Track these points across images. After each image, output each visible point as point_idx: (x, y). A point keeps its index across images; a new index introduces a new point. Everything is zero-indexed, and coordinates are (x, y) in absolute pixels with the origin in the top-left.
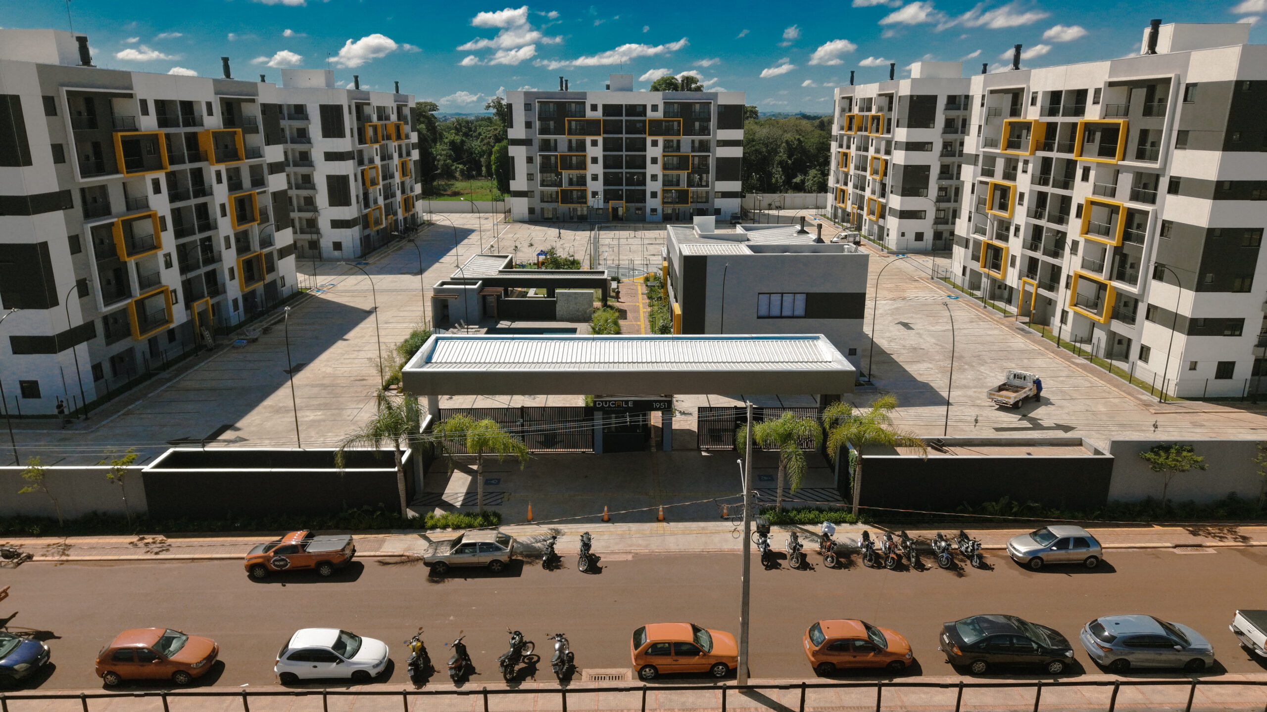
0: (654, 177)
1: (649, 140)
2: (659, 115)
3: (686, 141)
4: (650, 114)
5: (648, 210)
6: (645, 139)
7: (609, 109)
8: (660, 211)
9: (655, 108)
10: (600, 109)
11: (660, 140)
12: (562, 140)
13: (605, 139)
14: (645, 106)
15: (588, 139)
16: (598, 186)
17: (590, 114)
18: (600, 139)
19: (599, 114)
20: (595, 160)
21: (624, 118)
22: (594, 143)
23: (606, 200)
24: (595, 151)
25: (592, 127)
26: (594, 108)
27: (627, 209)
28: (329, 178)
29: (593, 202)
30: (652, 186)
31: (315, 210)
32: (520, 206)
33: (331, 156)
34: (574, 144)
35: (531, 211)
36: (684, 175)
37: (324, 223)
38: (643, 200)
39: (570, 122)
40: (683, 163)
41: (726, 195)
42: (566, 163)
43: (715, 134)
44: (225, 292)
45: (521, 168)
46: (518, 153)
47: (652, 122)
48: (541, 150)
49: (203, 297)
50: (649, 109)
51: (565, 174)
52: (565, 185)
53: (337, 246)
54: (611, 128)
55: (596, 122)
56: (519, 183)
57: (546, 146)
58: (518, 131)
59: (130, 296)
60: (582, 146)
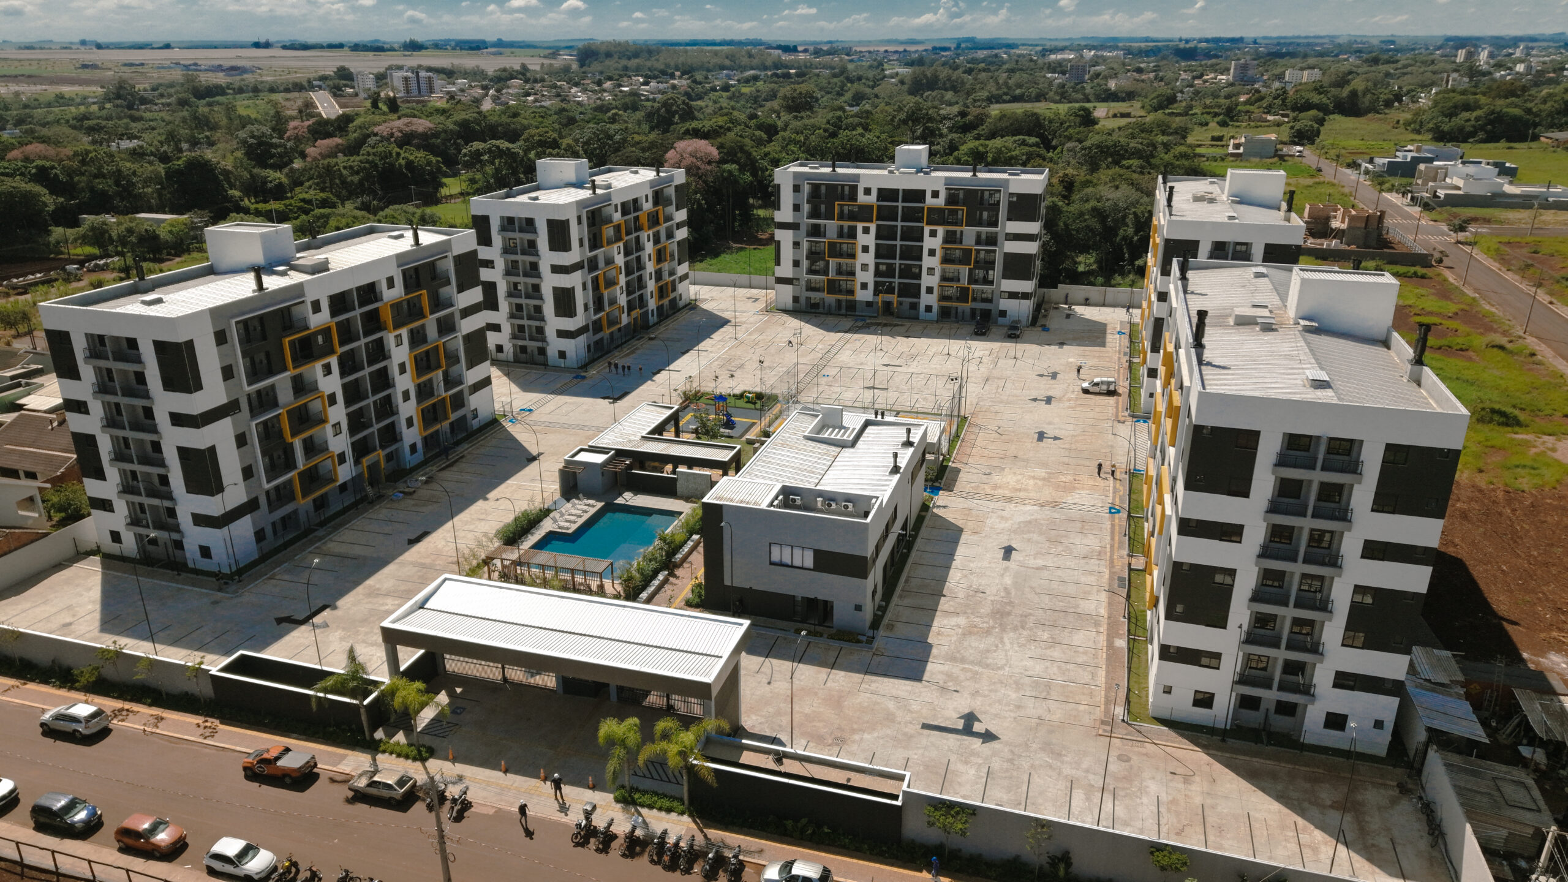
0: (931, 271)
1: (927, 230)
2: (940, 202)
3: (969, 234)
4: (930, 201)
5: (922, 308)
6: (923, 228)
7: (886, 194)
8: (935, 309)
9: (935, 194)
10: (874, 193)
11: (941, 231)
12: (831, 226)
13: (878, 227)
14: (924, 192)
15: (860, 226)
16: (869, 277)
17: (862, 198)
18: (873, 227)
19: (872, 199)
20: (865, 249)
21: (900, 204)
22: (866, 231)
23: (876, 292)
24: (866, 237)
25: (864, 214)
26: (867, 191)
27: (901, 303)
28: (555, 289)
29: (863, 296)
30: (927, 281)
31: (542, 319)
32: (787, 293)
33: (556, 269)
34: (846, 230)
35: (796, 299)
36: (964, 270)
37: (550, 332)
38: (917, 295)
39: (841, 206)
40: (965, 257)
41: (1013, 295)
42: (835, 251)
43: (1004, 226)
44: (401, 440)
45: (787, 253)
46: (785, 237)
47: (930, 209)
48: (808, 235)
49: (375, 450)
50: (928, 195)
51: (833, 263)
52: (832, 274)
53: (562, 355)
54: (887, 214)
55: (869, 208)
56: (785, 269)
57: (815, 231)
58: (785, 214)
59: (295, 467)
60: (852, 234)
